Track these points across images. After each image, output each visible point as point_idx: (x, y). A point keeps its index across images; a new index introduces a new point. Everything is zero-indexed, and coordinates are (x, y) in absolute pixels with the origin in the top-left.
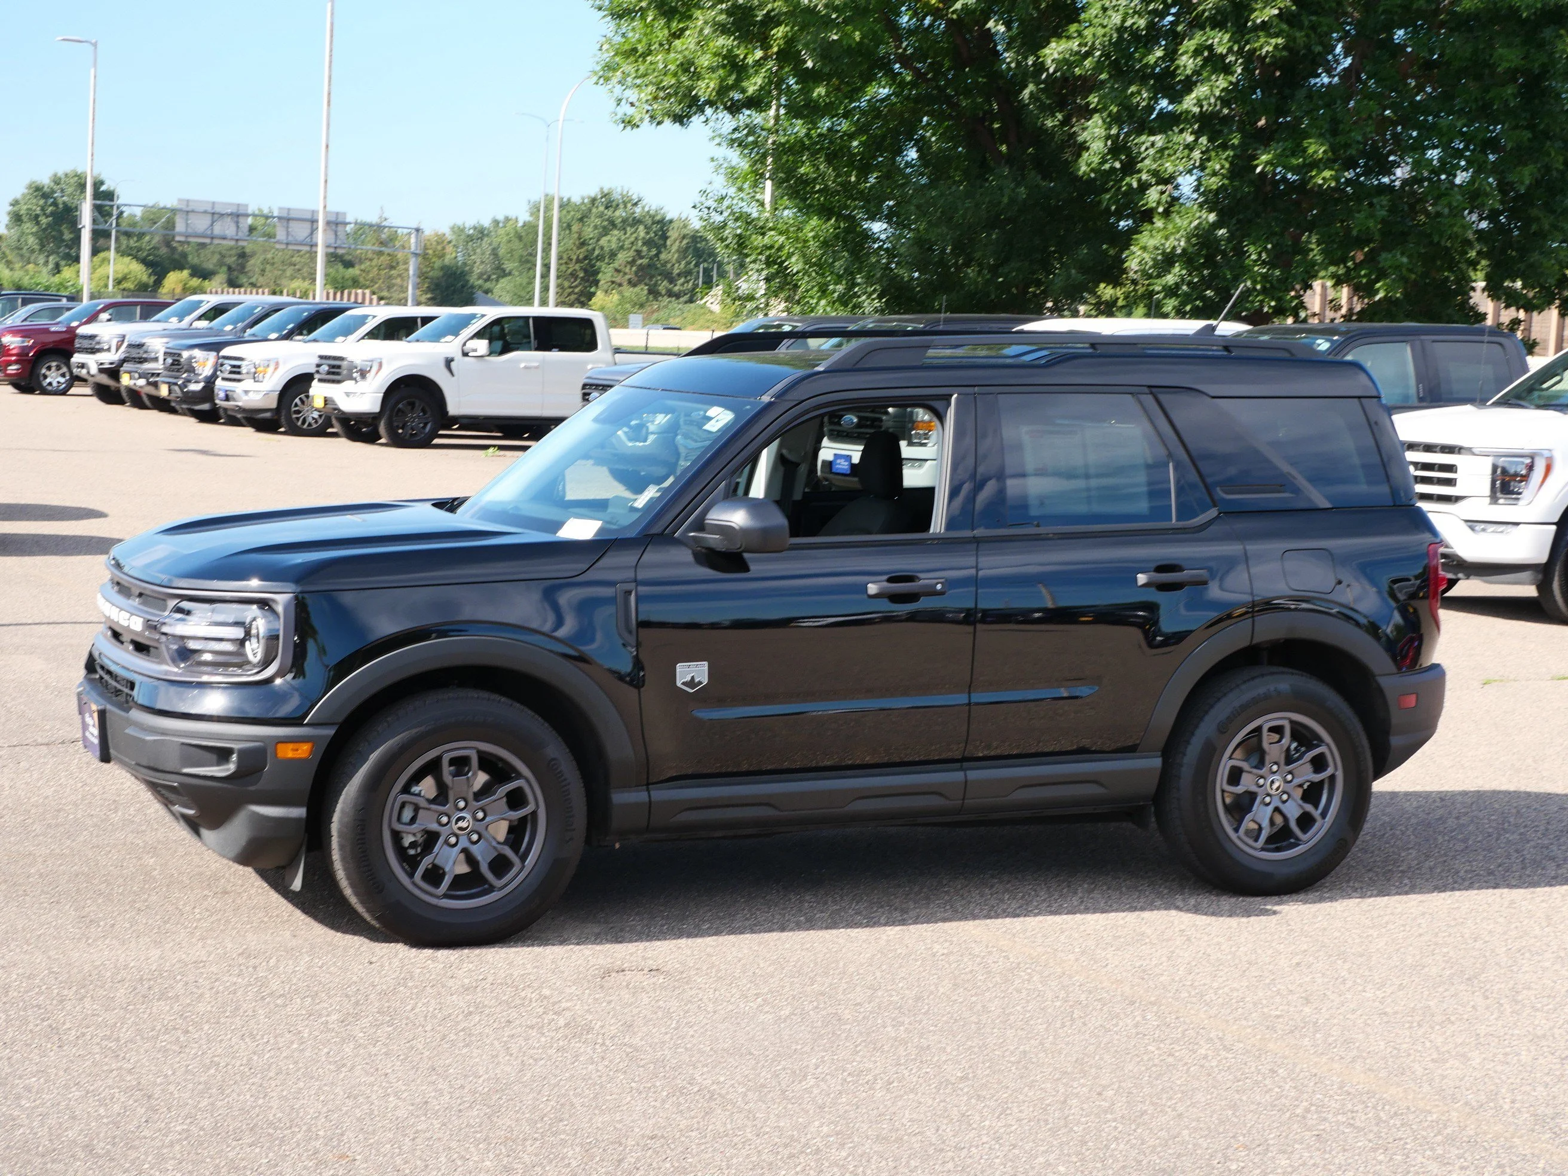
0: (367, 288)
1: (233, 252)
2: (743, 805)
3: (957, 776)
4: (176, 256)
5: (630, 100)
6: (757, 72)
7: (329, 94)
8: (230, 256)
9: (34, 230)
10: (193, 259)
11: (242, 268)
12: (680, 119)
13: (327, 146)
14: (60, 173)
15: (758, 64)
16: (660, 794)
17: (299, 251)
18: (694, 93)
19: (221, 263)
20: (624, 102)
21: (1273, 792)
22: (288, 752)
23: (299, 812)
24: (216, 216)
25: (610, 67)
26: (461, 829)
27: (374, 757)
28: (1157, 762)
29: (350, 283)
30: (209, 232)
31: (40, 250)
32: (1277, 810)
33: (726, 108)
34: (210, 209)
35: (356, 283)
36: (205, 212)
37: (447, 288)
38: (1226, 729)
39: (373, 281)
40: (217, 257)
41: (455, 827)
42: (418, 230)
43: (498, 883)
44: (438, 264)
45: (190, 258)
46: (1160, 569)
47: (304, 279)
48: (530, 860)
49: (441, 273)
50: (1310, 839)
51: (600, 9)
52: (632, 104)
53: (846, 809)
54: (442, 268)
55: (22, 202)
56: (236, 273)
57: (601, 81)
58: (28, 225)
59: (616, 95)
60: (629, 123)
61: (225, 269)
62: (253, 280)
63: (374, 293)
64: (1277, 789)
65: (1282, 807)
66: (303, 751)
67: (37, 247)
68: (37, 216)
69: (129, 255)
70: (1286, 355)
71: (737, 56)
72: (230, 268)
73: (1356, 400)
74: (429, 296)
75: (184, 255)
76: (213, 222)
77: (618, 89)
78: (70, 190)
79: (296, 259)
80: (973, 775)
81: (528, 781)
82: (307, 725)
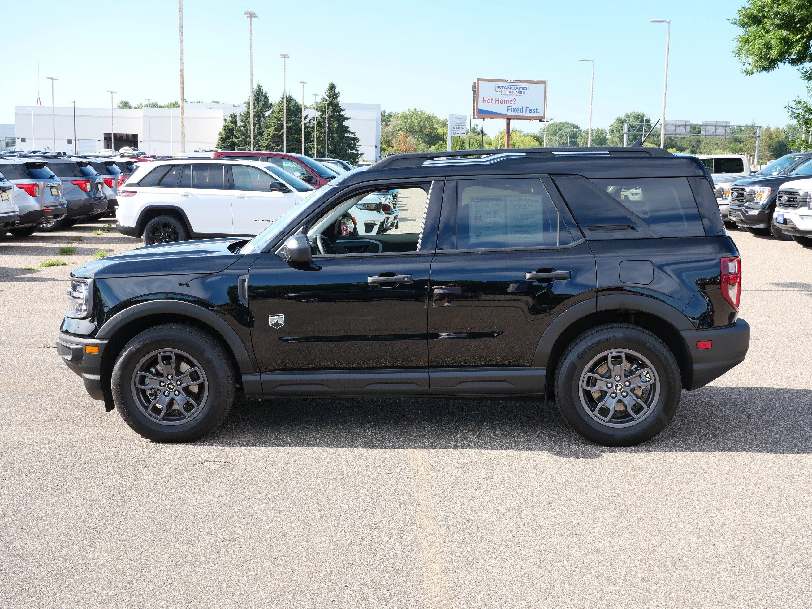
0: (746, 152)
1: (695, 140)
2: (310, 384)
3: (425, 375)
4: (673, 143)
5: (749, 62)
6: (798, 45)
7: (667, 72)
8: (694, 142)
9: (618, 136)
10: (679, 144)
11: (698, 147)
12: (766, 69)
13: (666, 94)
14: (629, 113)
15: (798, 41)
16: (266, 377)
17: (719, 138)
18: (768, 56)
19: (690, 145)
20: (746, 63)
21: (617, 391)
22: (90, 351)
23: (98, 377)
24: (677, 126)
25: (741, 49)
26: (170, 389)
27: (125, 354)
28: (543, 372)
29: (739, 149)
30: (674, 133)
31: (620, 143)
32: (620, 401)
33: (789, 62)
34: (674, 124)
35: (741, 150)
36: (673, 125)
37: (780, 150)
38: (584, 357)
39: (749, 149)
40: (689, 142)
41: (167, 388)
42: (760, 127)
43: (187, 415)
44: (776, 140)
45: (678, 143)
46: (540, 271)
47: (721, 149)
48: (202, 405)
49: (777, 144)
50: (639, 419)
51: (735, 24)
52: (750, 64)
53: (365, 388)
54: (778, 142)
55: (614, 125)
56: (695, 148)
57: (737, 55)
58: (616, 134)
59: (743, 61)
60: (747, 73)
61: (691, 147)
62: (701, 151)
63: (748, 154)
64: (620, 390)
65: (623, 399)
66: (94, 351)
67: (619, 142)
68: (619, 130)
69: (654, 143)
70: (647, 155)
71: (789, 38)
72: (693, 147)
73: (686, 178)
74: (771, 154)
75: (676, 143)
76: (676, 128)
77: (744, 59)
78: (631, 120)
79: (718, 142)
80: (432, 375)
81: (199, 368)
82: (97, 338)
